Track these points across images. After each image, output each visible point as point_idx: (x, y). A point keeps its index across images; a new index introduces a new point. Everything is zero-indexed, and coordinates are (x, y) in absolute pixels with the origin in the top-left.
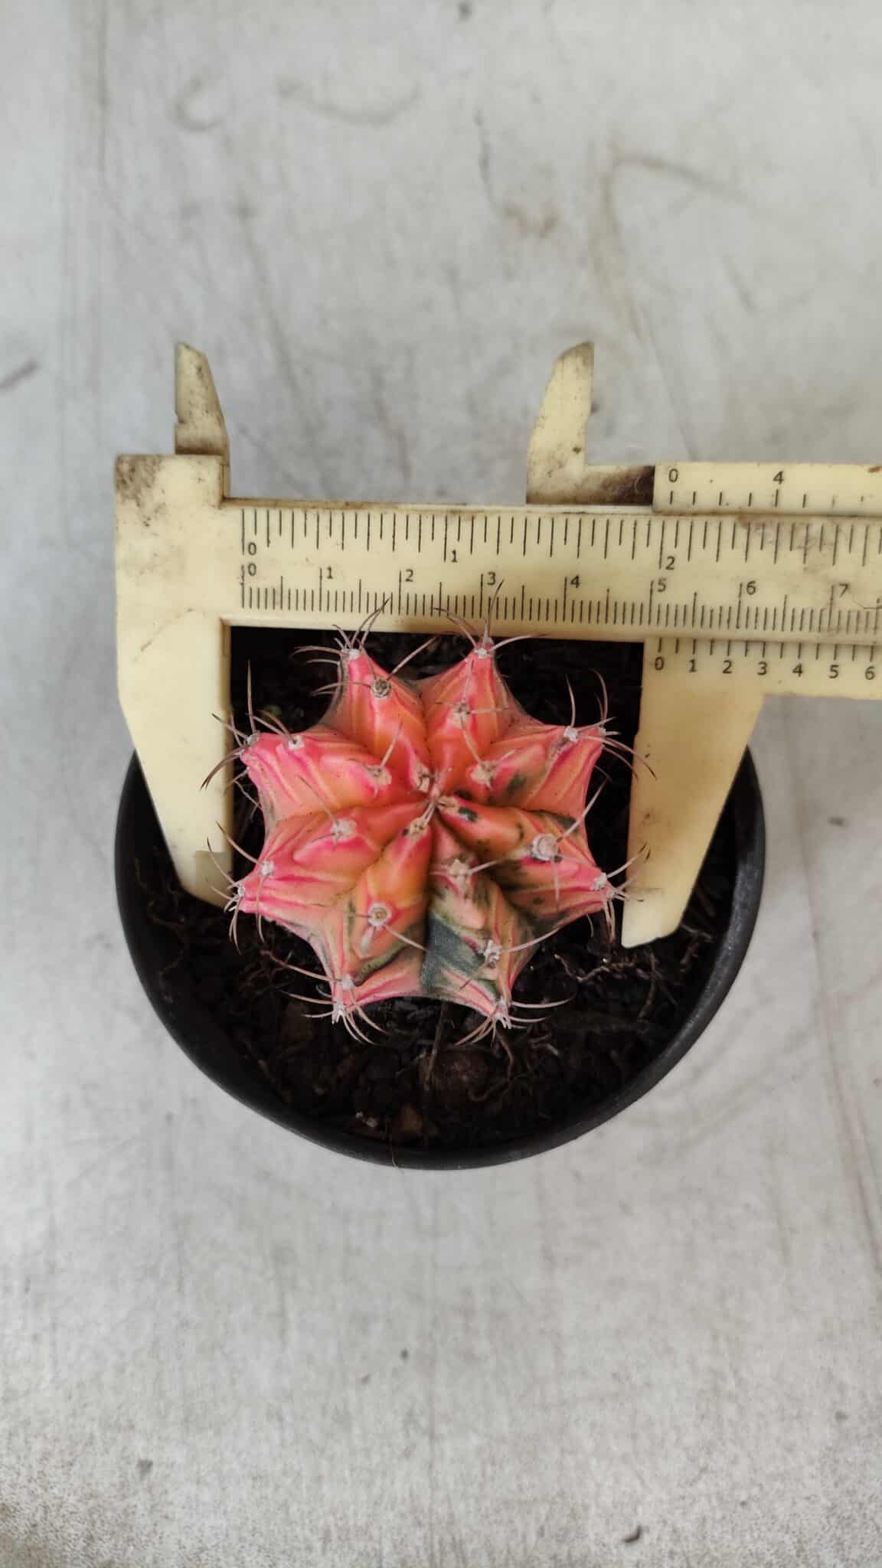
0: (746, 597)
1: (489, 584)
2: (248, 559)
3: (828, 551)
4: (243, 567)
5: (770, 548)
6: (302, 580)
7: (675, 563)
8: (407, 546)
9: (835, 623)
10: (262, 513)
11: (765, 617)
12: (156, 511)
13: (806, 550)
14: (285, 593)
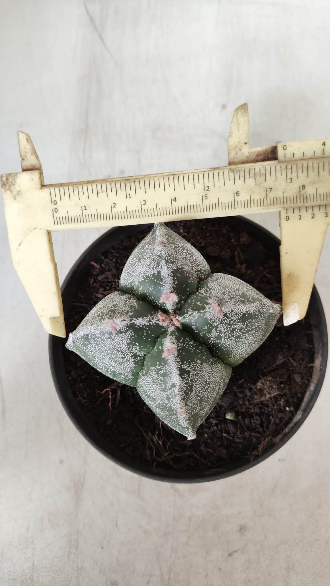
0: (236, 197)
1: (144, 205)
2: (54, 207)
3: (263, 177)
4: (53, 210)
5: (242, 178)
6: (76, 212)
7: (210, 187)
8: (112, 195)
9: (269, 202)
10: (57, 189)
11: (244, 203)
12: (18, 193)
13: (255, 177)
14: (70, 217)
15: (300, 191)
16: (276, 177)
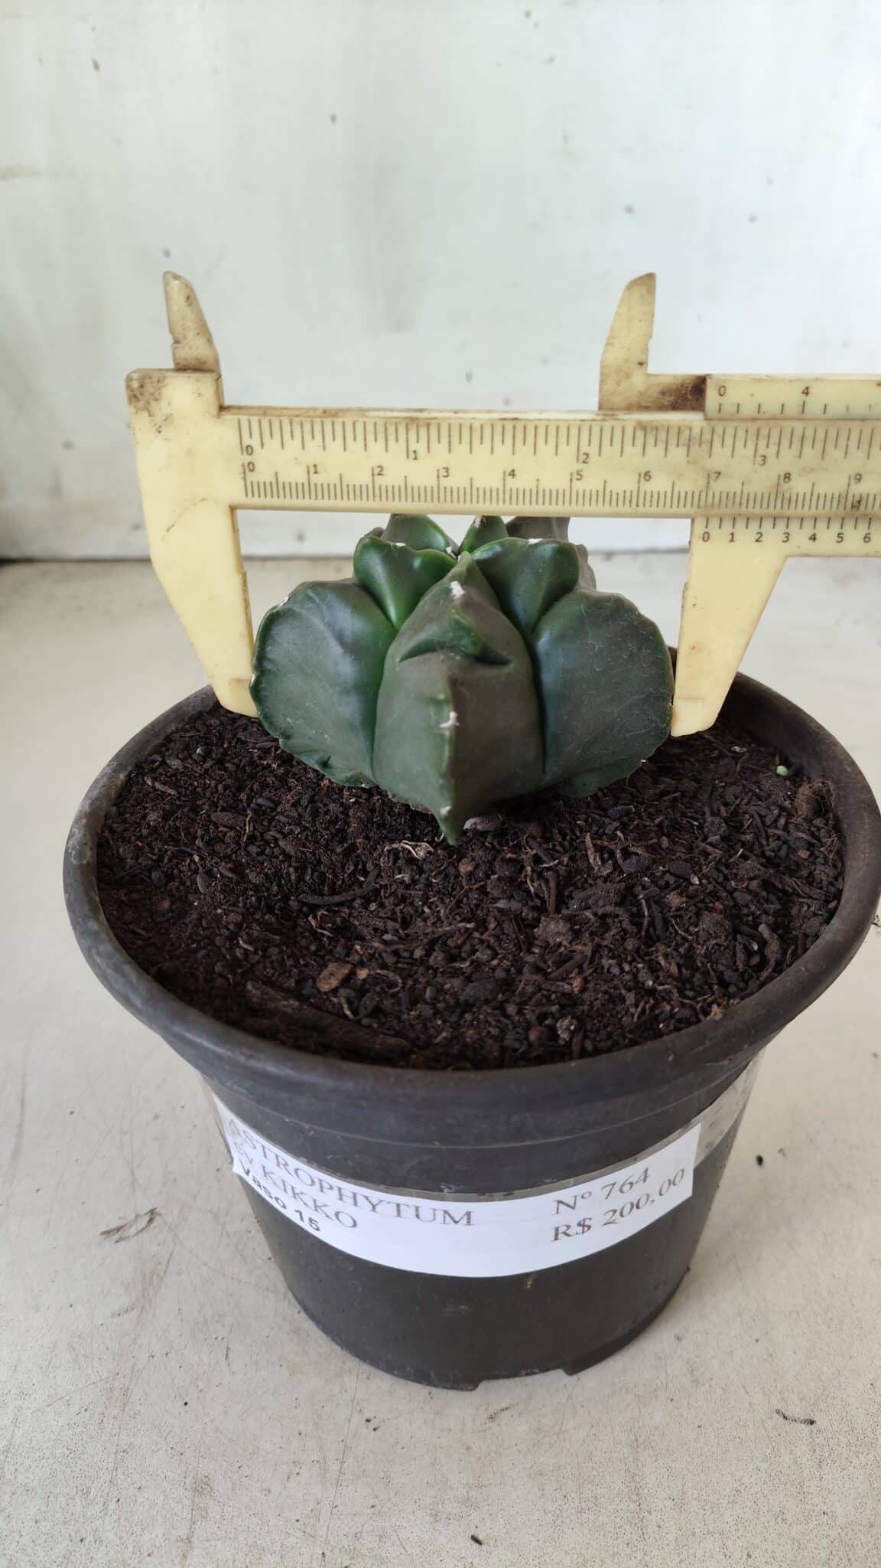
0: (643, 483)
1: (444, 477)
2: (246, 459)
3: (705, 447)
4: (243, 465)
5: (661, 446)
6: (295, 474)
7: (591, 456)
8: (377, 447)
9: (710, 499)
10: (254, 422)
11: (657, 498)
12: (165, 420)
13: (689, 446)
14: (281, 486)
15: (778, 484)
16: (733, 451)
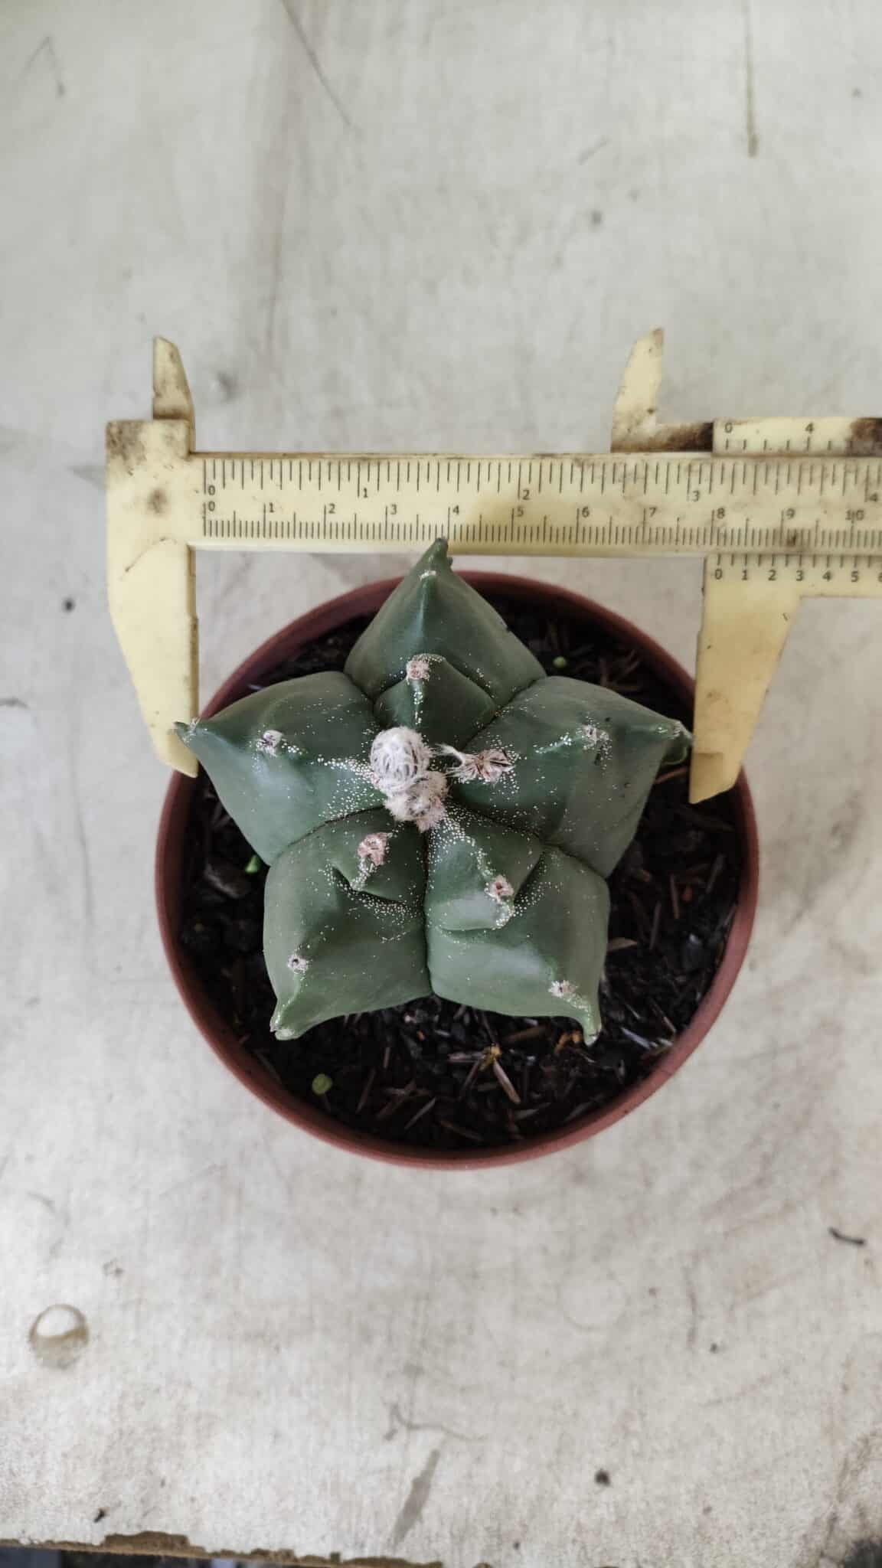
0: (581, 518)
1: (393, 514)
2: (208, 498)
3: (640, 483)
4: (204, 505)
5: (598, 482)
6: (251, 514)
7: (530, 493)
8: (330, 486)
9: (647, 537)
10: (219, 463)
11: (596, 534)
12: (138, 462)
13: (624, 482)
14: (237, 524)
15: (713, 520)
16: (668, 486)
